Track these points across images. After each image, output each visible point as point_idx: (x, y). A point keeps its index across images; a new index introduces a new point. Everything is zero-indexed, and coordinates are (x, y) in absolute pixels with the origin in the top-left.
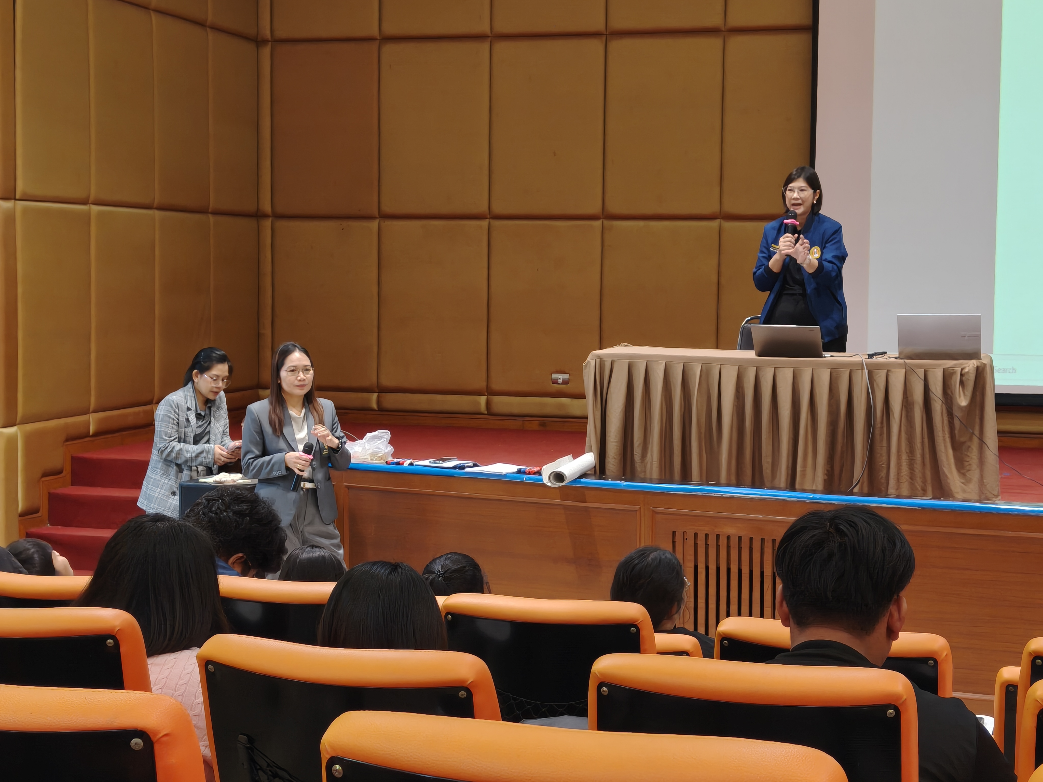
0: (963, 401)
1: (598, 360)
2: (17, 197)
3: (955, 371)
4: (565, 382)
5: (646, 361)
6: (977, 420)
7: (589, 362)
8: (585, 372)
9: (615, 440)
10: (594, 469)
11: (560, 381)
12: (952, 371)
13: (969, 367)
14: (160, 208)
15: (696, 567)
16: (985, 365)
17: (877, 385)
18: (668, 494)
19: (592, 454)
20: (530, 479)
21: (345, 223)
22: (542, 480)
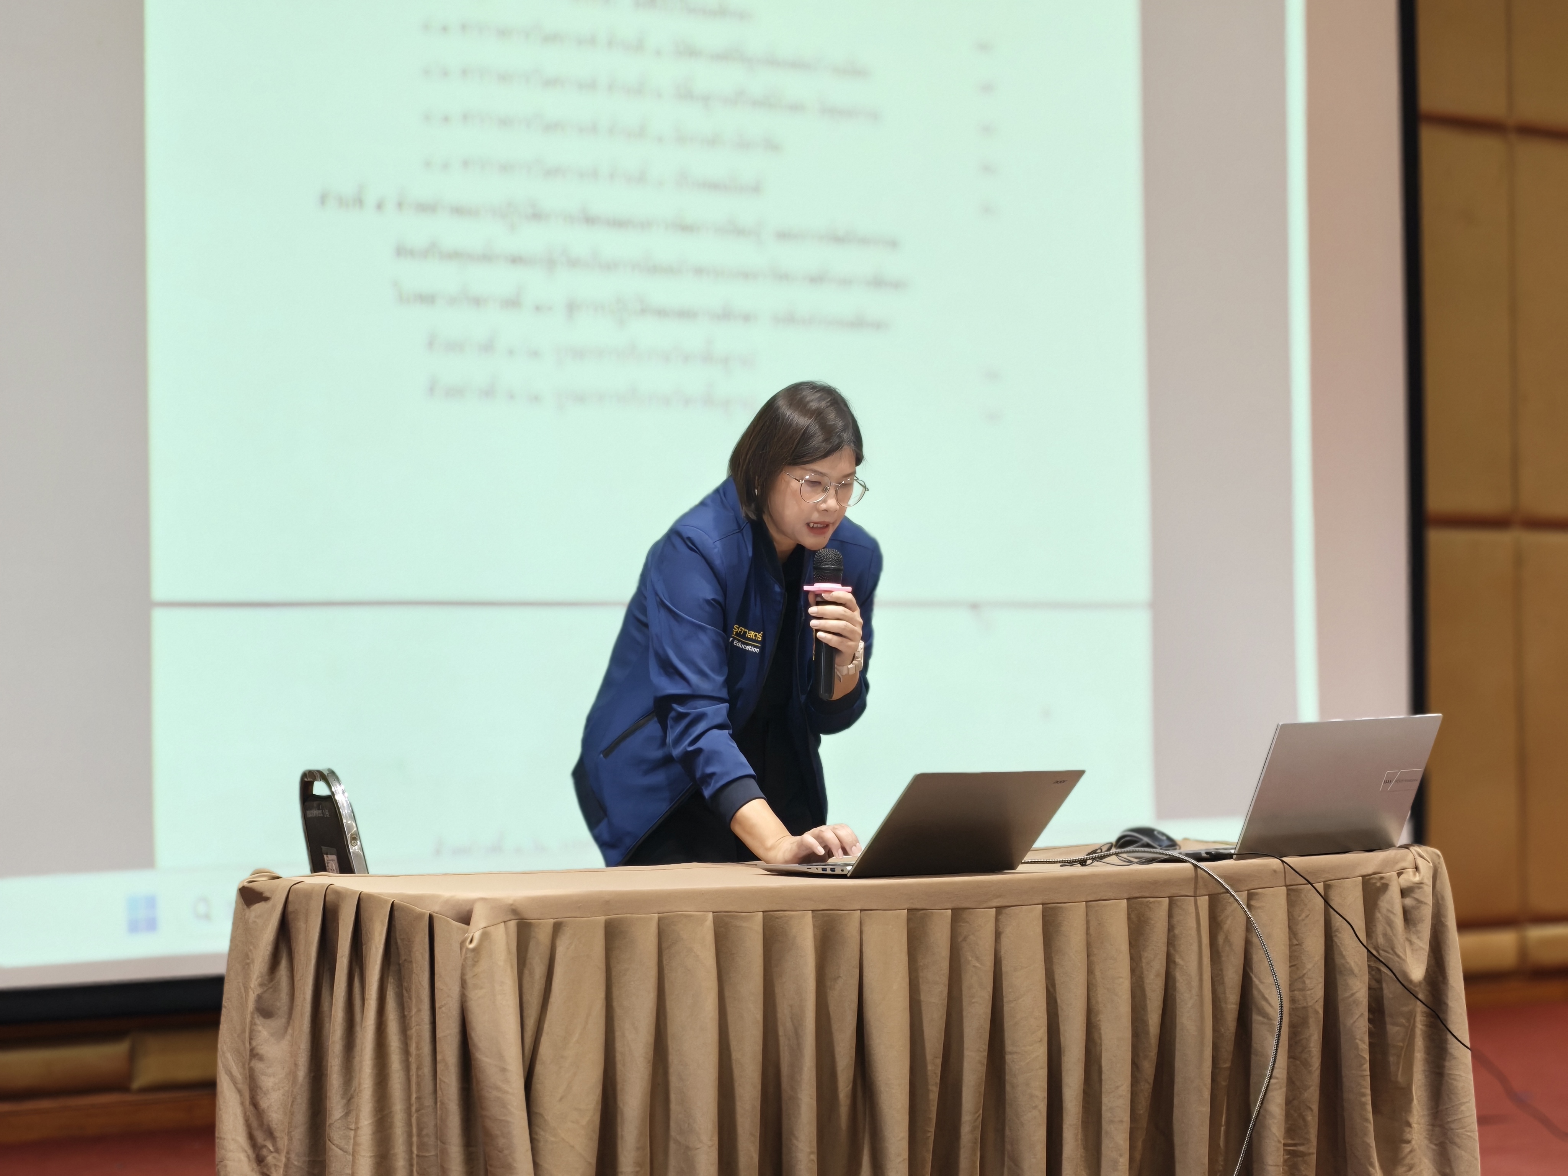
3: (1383, 881)
12: (1378, 884)
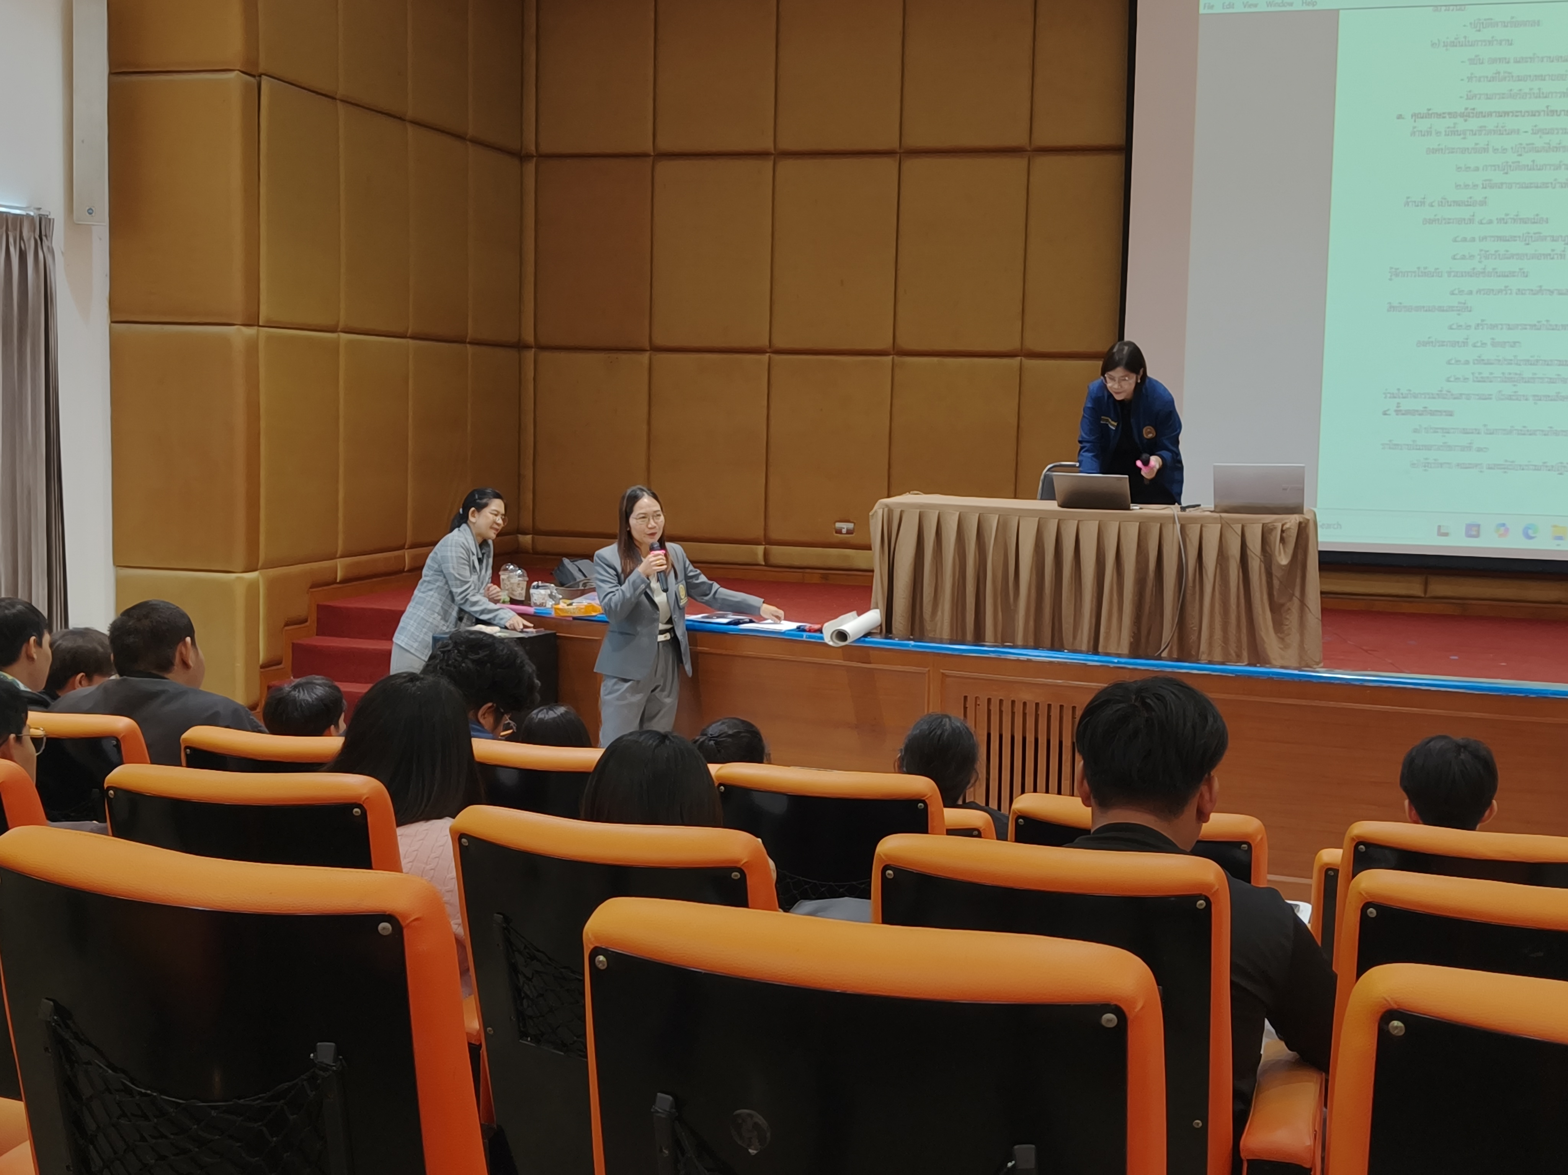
0: (1283, 560)
1: (886, 510)
2: (260, 324)
3: (1275, 526)
4: (849, 532)
5: (938, 511)
6: (1298, 581)
7: (876, 512)
8: (872, 522)
9: (903, 597)
10: (880, 627)
11: (844, 531)
12: (1271, 527)
13: (1290, 522)
14: (414, 337)
15: (989, 735)
16: (1308, 520)
17: (1190, 540)
18: (960, 657)
19: (878, 611)
20: (810, 637)
21: (614, 356)
22: (822, 638)
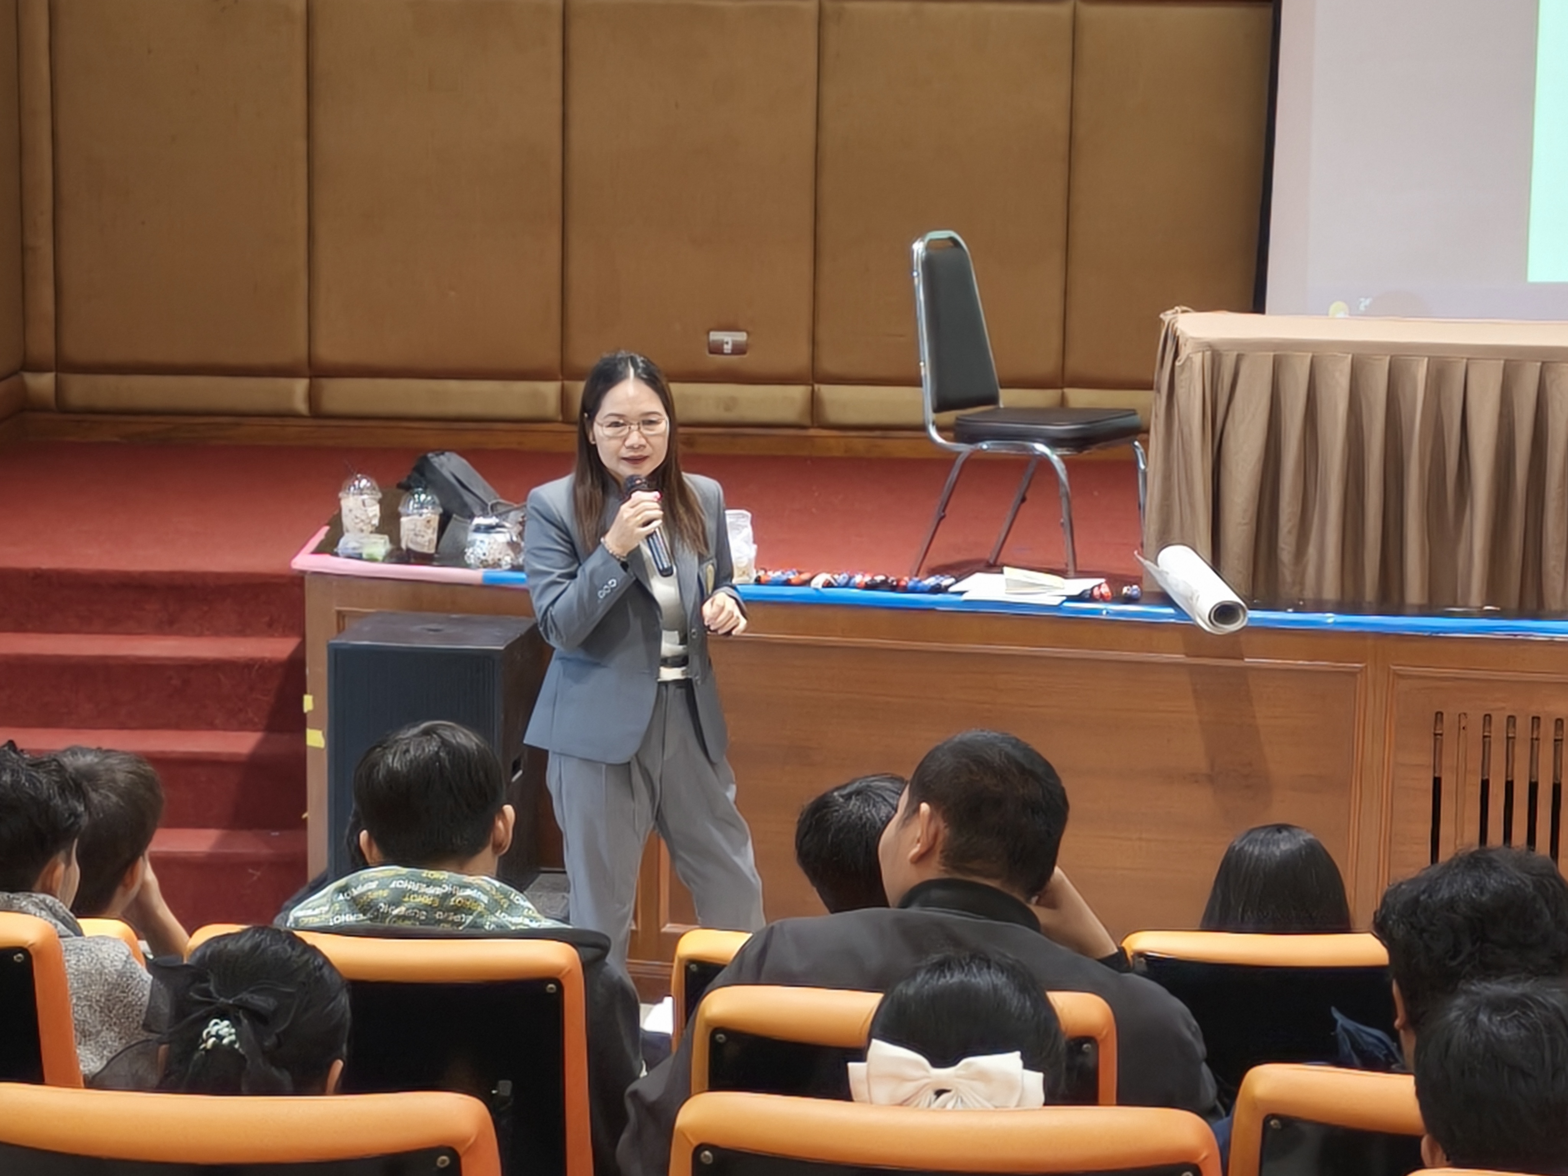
1: (1208, 353)
5: (1310, 355)
9: (1244, 521)
11: (727, 348)
15: (1485, 785)
